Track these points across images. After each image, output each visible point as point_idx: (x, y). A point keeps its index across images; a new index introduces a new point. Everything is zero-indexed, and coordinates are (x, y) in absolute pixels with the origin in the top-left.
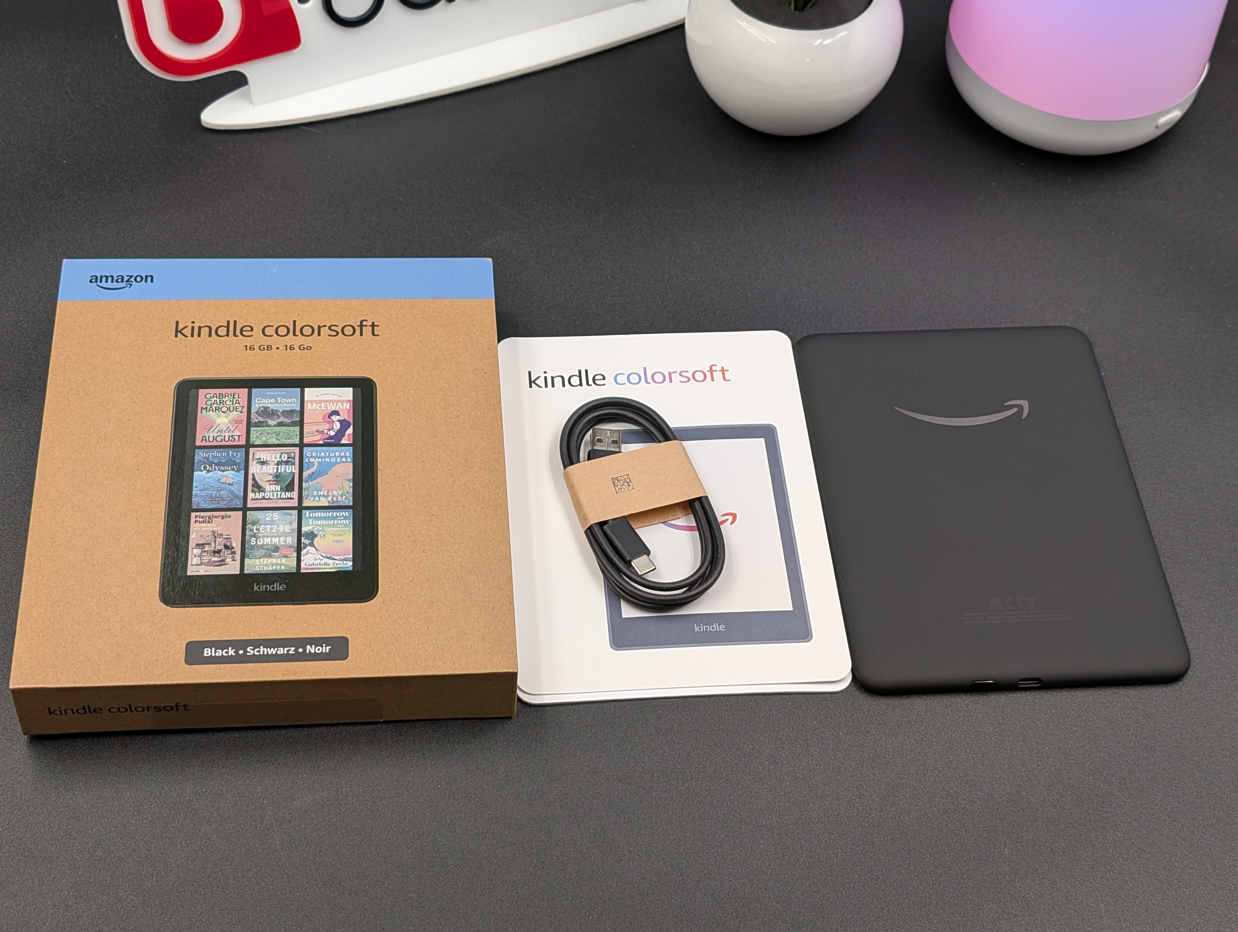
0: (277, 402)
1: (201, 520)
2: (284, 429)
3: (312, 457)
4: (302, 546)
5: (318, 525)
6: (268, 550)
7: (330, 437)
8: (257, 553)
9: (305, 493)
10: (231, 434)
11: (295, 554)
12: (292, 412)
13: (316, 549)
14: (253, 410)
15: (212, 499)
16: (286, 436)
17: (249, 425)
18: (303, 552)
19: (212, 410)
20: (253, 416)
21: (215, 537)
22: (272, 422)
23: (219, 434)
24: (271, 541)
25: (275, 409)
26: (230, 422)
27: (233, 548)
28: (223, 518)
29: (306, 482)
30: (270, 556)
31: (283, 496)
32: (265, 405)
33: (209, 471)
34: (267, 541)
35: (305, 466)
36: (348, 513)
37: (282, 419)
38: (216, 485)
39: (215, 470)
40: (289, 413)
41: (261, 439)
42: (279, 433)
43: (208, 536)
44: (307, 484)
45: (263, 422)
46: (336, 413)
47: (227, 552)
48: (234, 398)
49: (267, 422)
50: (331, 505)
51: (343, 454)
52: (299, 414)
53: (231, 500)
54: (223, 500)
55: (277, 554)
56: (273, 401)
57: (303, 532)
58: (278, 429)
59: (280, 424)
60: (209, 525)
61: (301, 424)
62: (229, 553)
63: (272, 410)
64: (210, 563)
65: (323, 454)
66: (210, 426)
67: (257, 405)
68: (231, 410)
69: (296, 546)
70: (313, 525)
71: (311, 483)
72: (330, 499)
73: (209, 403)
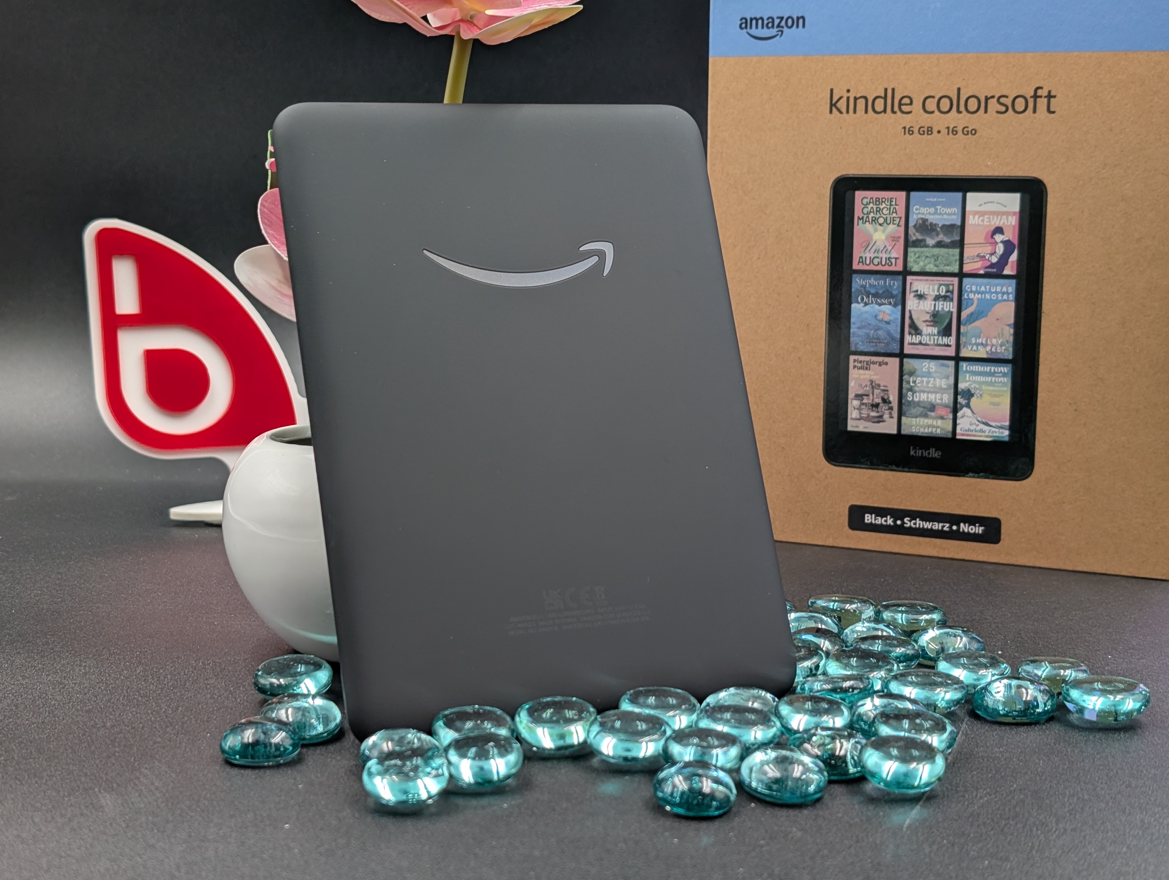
0: (935, 213)
1: (859, 365)
2: (943, 251)
3: (971, 291)
4: (958, 406)
5: (975, 382)
6: (924, 408)
7: (992, 266)
8: (914, 411)
9: (963, 339)
10: (888, 256)
11: (951, 416)
12: (952, 226)
13: (973, 412)
14: (911, 224)
15: (870, 340)
16: (944, 262)
17: (907, 244)
18: (959, 414)
19: (869, 221)
20: (911, 231)
21: (873, 388)
22: (931, 242)
23: (876, 255)
24: (928, 398)
25: (934, 222)
26: (887, 238)
27: (890, 402)
28: (880, 365)
29: (965, 324)
30: (926, 416)
31: (940, 342)
32: (923, 217)
33: (866, 304)
34: (924, 397)
35: (964, 303)
36: (1006, 369)
37: (941, 237)
38: (873, 322)
39: (872, 303)
40: (949, 228)
41: (918, 264)
42: (938, 258)
43: (866, 386)
44: (965, 327)
45: (921, 241)
46: (999, 230)
47: (884, 407)
48: (891, 205)
49: (924, 240)
50: (989, 356)
51: (1004, 289)
52: (959, 230)
53: (888, 344)
54: (879, 343)
55: (933, 414)
56: (932, 210)
57: (959, 390)
58: (936, 251)
59: (940, 245)
60: (867, 372)
61: (960, 244)
62: (887, 408)
63: (931, 224)
64: (868, 419)
65: (983, 289)
66: (867, 244)
67: (915, 216)
68: (888, 222)
69: (952, 405)
70: (969, 381)
71: (970, 327)
72: (988, 348)
73: (865, 211)
